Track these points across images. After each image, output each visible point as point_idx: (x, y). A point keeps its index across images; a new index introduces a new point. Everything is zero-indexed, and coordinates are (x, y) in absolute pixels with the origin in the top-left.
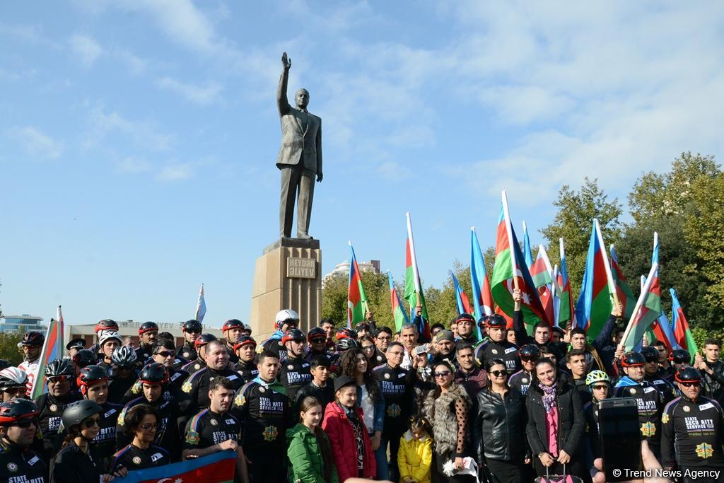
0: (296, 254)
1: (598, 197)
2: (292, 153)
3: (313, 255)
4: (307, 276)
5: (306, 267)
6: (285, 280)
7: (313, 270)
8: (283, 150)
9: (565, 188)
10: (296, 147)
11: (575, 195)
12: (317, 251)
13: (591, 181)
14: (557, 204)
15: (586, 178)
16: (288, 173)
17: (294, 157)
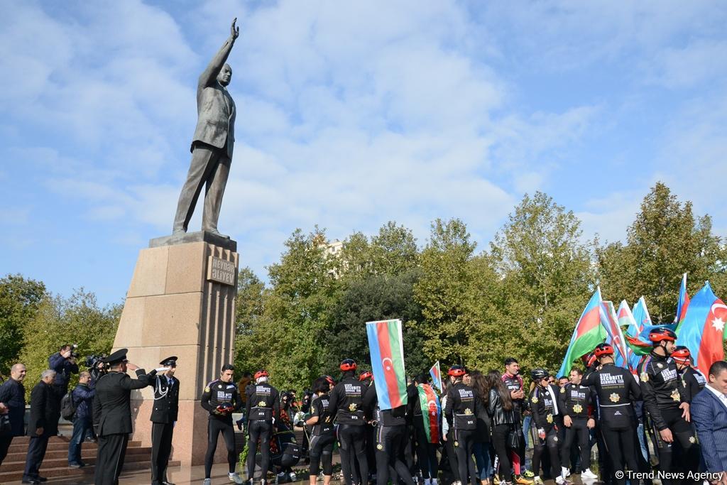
0: (217, 254)
1: (324, 245)
2: (217, 135)
3: (232, 259)
4: (227, 282)
5: (226, 271)
6: (206, 281)
7: (233, 276)
8: (206, 128)
9: (298, 231)
10: (221, 128)
11: (305, 239)
12: (235, 255)
13: (321, 229)
14: (288, 245)
15: (316, 226)
16: (206, 156)
17: (218, 139)
